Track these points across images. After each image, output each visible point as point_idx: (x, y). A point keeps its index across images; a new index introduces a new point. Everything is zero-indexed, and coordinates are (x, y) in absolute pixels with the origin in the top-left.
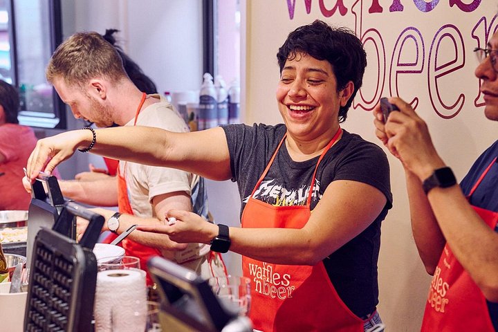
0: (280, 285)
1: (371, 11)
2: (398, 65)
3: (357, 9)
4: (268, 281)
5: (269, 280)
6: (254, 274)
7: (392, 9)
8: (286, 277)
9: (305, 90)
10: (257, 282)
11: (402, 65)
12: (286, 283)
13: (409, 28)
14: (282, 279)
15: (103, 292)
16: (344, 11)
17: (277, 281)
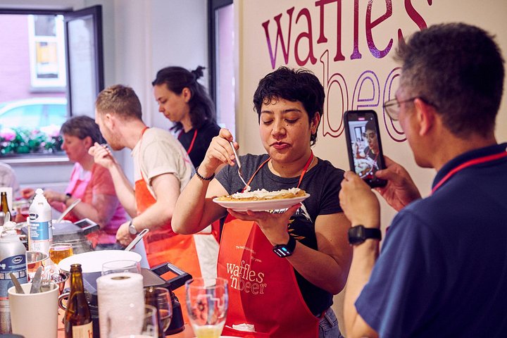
0: (255, 282)
1: (336, 59)
2: (359, 101)
3: (324, 59)
4: (243, 277)
5: (245, 277)
6: (231, 272)
7: (352, 57)
8: (261, 275)
9: (285, 129)
10: (234, 279)
11: (361, 101)
12: (260, 280)
13: (367, 72)
14: (257, 276)
15: (105, 294)
16: (314, 61)
17: (252, 278)
